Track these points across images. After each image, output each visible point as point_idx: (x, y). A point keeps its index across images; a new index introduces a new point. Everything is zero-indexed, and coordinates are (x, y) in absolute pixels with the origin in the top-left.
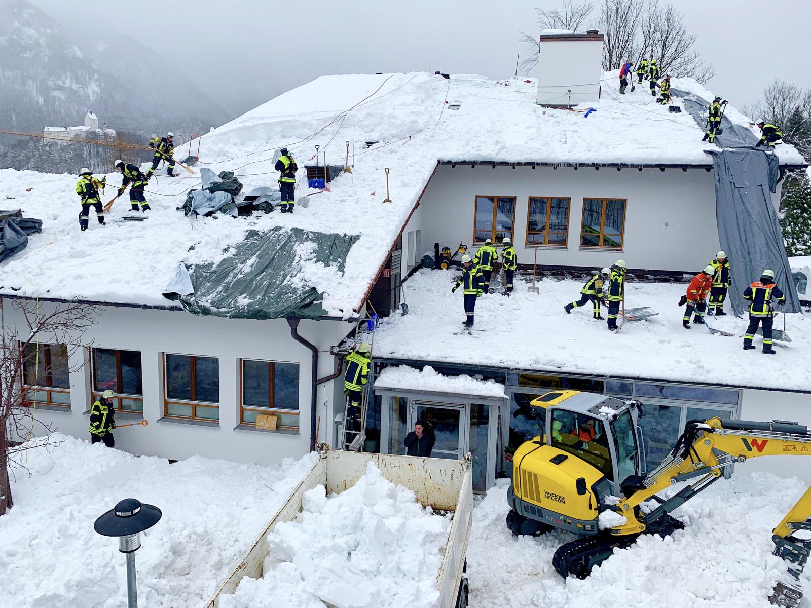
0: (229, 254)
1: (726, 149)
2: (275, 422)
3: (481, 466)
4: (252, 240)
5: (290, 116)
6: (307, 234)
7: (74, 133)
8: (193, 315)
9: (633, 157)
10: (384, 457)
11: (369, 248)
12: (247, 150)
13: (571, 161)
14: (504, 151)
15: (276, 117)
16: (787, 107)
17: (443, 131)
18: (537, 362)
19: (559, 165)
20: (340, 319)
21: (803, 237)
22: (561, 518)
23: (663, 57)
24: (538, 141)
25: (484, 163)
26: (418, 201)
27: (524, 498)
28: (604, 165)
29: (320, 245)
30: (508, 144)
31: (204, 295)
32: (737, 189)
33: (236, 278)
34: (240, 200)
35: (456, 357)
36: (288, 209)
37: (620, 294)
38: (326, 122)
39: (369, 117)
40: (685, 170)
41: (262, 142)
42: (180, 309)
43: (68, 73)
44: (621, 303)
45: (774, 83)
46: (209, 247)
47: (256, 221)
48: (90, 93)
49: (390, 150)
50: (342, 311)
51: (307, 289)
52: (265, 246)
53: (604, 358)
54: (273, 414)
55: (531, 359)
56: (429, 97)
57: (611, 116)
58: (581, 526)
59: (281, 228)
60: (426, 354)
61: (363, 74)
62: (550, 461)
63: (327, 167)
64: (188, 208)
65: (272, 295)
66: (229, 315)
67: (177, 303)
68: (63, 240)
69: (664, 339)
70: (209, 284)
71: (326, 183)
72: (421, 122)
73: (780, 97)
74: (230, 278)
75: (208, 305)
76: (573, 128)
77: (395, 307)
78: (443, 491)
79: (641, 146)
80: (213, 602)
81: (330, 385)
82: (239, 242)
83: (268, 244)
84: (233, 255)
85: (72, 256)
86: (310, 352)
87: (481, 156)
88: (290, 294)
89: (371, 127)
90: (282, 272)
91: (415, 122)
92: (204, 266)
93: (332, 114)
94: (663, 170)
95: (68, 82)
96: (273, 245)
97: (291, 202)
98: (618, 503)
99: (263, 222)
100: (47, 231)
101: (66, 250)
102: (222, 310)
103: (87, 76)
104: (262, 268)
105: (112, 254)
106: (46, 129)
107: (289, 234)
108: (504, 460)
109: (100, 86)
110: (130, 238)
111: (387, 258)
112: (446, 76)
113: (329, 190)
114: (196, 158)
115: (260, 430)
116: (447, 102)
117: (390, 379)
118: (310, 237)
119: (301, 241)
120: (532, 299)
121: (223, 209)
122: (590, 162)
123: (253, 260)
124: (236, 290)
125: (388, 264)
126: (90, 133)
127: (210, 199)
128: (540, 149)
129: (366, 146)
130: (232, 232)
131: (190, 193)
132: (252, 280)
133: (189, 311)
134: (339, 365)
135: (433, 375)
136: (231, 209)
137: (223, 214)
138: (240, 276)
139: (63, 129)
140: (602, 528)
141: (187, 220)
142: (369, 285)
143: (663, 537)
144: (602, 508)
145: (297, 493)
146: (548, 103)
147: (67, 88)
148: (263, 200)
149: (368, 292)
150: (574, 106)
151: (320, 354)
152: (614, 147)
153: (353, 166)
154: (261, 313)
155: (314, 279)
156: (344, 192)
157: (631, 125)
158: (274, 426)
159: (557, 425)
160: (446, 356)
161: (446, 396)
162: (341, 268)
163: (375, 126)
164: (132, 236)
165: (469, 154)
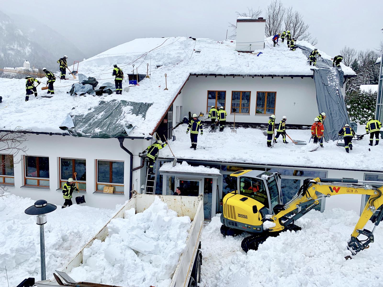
0: (91, 111)
1: (320, 68)
2: (112, 190)
3: (209, 210)
4: (102, 105)
5: (121, 54)
6: (128, 103)
7: (18, 70)
8: (74, 137)
9: (279, 72)
10: (164, 196)
11: (157, 109)
12: (101, 69)
13: (251, 74)
14: (220, 69)
15: (115, 54)
16: (350, 59)
17: (192, 61)
18: (235, 159)
19: (245, 75)
20: (143, 138)
21: (359, 116)
22: (246, 226)
23: (294, 35)
24: (236, 65)
25: (211, 75)
26: (181, 90)
27: (228, 218)
28: (266, 76)
29: (134, 107)
30: (222, 66)
31: (79, 128)
32: (325, 86)
33: (94, 121)
34: (97, 88)
35: (198, 157)
36: (119, 92)
37: (272, 130)
38: (138, 57)
39: (158, 55)
40: (302, 78)
41: (108, 65)
42: (68, 135)
43: (16, 42)
44: (273, 135)
45: (344, 48)
46: (82, 108)
47: (104, 97)
48: (26, 52)
49: (168, 69)
50: (144, 134)
51: (128, 125)
52: (108, 108)
53: (265, 157)
54: (111, 186)
55: (232, 158)
56: (186, 48)
57: (269, 55)
58: (255, 229)
59: (116, 100)
60: (184, 156)
61: (156, 37)
62: (240, 200)
63: (138, 75)
64: (72, 92)
65: (111, 128)
66: (91, 136)
67: (66, 131)
68: (12, 105)
69: (293, 149)
70: (81, 124)
71: (137, 82)
72: (182, 57)
73: (348, 54)
74: (91, 121)
75: (81, 132)
76: (252, 60)
77: (170, 138)
78: (190, 211)
79: (282, 67)
80: (81, 252)
81: (139, 171)
82: (96, 106)
83: (110, 107)
84: (93, 111)
85: (16, 112)
86: (129, 156)
87: (210, 71)
88: (119, 128)
89: (159, 59)
90: (116, 118)
91: (179, 57)
92: (79, 116)
93: (141, 54)
94: (292, 78)
95: (16, 46)
96: (112, 107)
97: (121, 89)
98: (271, 217)
99: (107, 98)
100: (4, 102)
101: (14, 109)
102: (87, 134)
103: (25, 44)
104: (107, 117)
105: (36, 111)
106: (5, 68)
107: (120, 102)
108: (220, 205)
109: (31, 48)
110: (44, 105)
111: (166, 113)
112: (194, 39)
113: (139, 85)
114: (77, 72)
115: (105, 193)
116: (194, 50)
117: (166, 167)
118: (130, 104)
119: (125, 106)
120: (233, 135)
121: (89, 92)
122: (259, 74)
123: (103, 113)
124: (94, 126)
125: (166, 116)
126: (26, 70)
127: (83, 88)
128: (237, 68)
129: (157, 67)
130: (93, 102)
131: (73, 85)
132: (102, 122)
133: (72, 135)
134: (143, 162)
135: (187, 166)
136: (93, 92)
137: (89, 95)
138: (96, 120)
139: (13, 68)
140: (265, 229)
141: (72, 97)
142: (157, 124)
143: (291, 231)
144: (264, 220)
145: (122, 211)
146: (241, 50)
147: (15, 49)
148: (108, 88)
149: (157, 127)
150: (253, 51)
151: (133, 157)
152: (270, 68)
153: (150, 75)
154: (106, 136)
155: (131, 121)
156: (146, 86)
157: (278, 59)
158: (112, 191)
159: (243, 184)
160: (193, 157)
161: (193, 174)
162: (144, 116)
163: (161, 59)
164: (45, 104)
165: (204, 70)
